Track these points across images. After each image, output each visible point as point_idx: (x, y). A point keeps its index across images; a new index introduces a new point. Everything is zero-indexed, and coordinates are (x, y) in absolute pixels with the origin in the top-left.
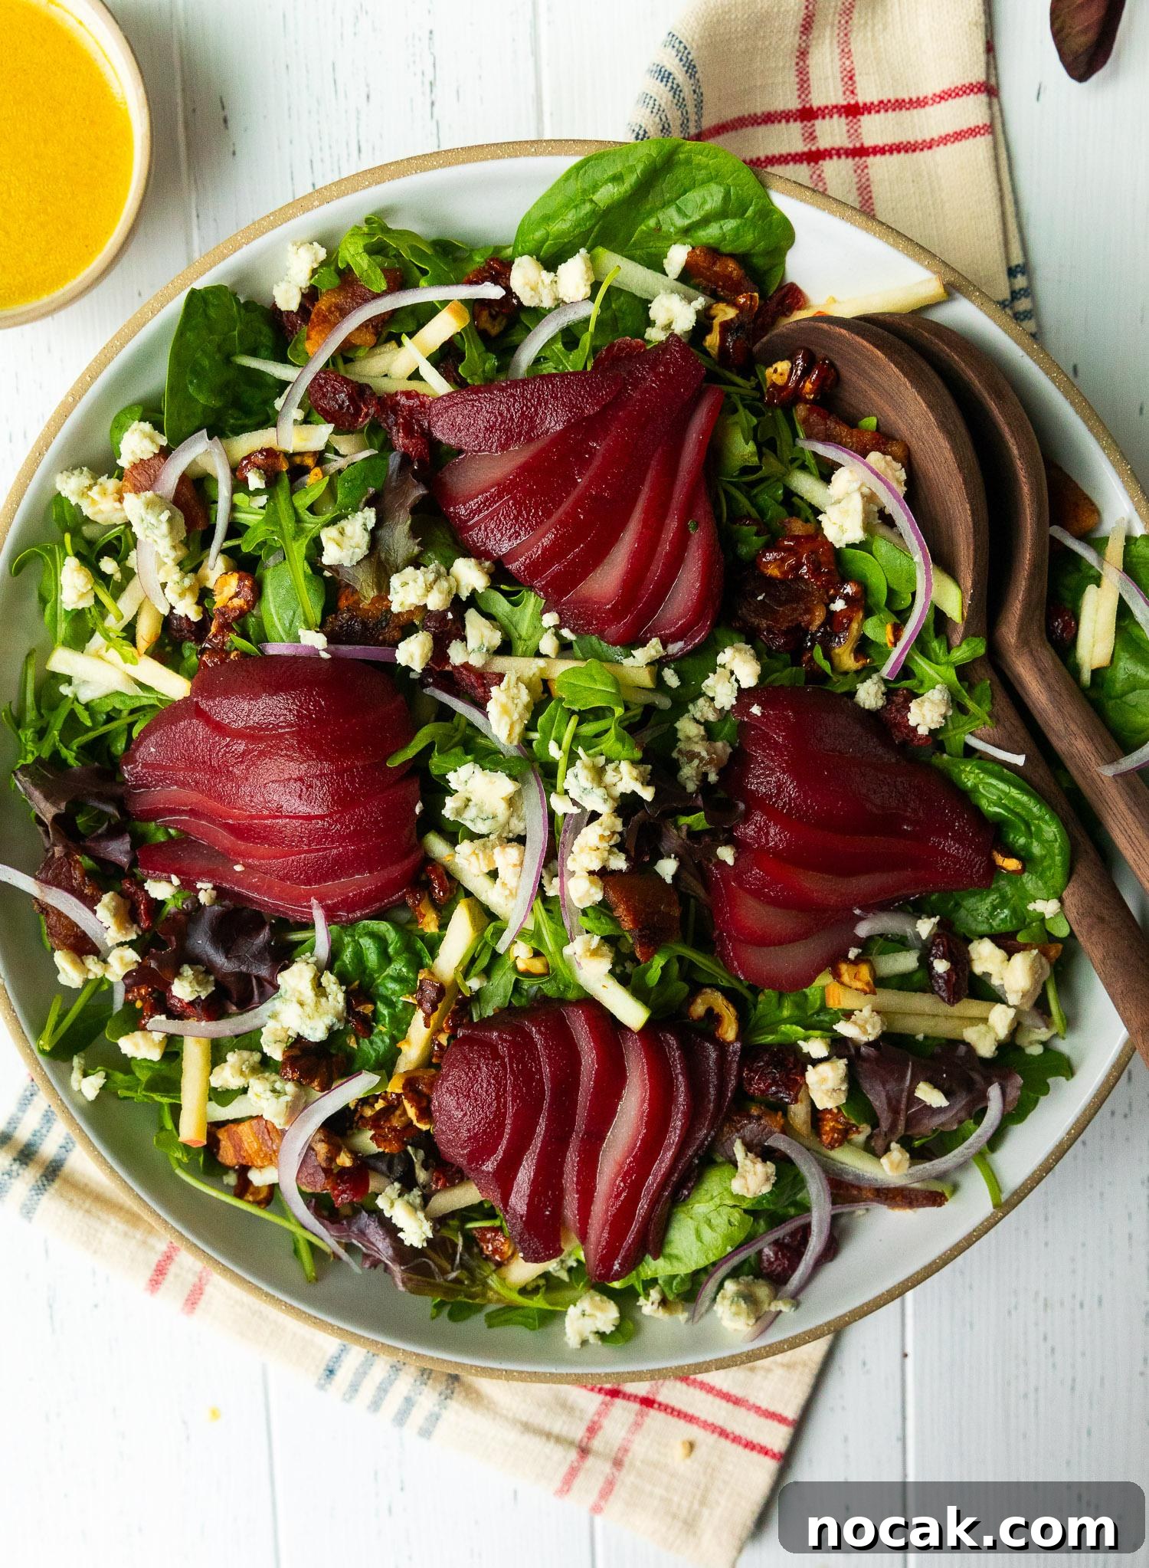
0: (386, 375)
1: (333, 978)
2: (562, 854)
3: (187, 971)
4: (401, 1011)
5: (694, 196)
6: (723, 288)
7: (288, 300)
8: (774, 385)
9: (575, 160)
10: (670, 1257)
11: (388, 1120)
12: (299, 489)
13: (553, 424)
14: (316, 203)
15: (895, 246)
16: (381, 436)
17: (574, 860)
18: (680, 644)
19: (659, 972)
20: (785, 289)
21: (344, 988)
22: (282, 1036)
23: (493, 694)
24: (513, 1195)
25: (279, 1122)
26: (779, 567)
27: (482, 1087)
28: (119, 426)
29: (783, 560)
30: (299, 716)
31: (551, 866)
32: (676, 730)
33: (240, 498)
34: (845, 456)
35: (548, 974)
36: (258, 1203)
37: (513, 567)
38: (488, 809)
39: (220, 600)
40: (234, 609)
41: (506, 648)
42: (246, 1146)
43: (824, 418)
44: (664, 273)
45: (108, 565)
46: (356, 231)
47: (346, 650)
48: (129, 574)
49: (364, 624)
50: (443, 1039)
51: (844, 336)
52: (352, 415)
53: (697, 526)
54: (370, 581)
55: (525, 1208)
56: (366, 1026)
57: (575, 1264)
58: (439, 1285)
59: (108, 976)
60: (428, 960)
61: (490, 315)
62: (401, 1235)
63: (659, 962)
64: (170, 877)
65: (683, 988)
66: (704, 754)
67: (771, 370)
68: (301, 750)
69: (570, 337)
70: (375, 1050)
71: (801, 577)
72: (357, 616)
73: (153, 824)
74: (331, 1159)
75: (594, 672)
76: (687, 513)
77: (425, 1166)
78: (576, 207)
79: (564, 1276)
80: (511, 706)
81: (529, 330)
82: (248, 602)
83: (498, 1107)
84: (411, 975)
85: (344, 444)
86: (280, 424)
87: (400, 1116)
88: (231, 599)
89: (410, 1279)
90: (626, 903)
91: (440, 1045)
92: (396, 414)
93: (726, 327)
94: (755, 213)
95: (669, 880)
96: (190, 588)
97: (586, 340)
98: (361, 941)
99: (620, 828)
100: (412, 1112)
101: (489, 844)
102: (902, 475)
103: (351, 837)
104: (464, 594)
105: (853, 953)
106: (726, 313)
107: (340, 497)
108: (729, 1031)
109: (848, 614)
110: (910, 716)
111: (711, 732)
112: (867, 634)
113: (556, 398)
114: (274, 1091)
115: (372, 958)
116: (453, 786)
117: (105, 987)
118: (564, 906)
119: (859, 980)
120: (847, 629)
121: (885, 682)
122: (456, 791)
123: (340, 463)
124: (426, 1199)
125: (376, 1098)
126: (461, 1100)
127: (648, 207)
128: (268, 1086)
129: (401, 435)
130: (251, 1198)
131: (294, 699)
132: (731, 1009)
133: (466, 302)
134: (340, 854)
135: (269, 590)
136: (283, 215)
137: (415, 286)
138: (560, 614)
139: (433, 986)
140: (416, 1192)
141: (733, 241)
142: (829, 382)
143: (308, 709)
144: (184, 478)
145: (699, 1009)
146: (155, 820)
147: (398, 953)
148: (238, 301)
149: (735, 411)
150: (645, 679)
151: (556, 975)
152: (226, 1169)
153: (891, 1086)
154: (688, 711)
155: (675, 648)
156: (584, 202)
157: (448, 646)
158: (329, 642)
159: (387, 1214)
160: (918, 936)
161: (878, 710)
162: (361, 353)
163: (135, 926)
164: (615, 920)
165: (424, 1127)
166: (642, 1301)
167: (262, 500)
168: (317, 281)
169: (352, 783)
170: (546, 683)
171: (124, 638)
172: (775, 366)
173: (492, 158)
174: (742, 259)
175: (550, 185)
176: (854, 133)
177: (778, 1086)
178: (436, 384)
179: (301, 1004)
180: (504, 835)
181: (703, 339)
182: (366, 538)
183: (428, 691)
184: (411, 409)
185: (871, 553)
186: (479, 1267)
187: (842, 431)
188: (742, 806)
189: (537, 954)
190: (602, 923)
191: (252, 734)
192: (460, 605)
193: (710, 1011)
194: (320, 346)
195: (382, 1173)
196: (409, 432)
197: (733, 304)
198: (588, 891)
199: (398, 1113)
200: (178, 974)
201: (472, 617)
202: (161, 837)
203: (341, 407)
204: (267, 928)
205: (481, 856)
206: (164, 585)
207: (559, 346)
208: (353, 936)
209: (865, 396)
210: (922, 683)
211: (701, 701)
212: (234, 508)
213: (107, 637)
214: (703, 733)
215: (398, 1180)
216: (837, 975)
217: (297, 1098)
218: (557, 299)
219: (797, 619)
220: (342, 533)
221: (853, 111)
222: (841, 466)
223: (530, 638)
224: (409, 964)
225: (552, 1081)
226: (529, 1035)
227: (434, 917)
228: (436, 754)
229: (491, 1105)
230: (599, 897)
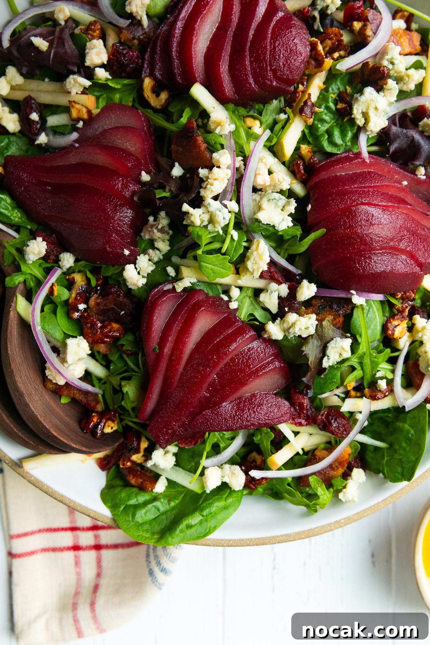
0: (311, 434)
1: (359, 122)
2: (233, 179)
4: (323, 104)
5: (151, 516)
6: (138, 471)
7: (358, 474)
8: (113, 421)
9: (211, 536)
11: (333, 44)
12: (359, 379)
13: (228, 406)
14: (342, 521)
15: (48, 487)
16: (315, 404)
17: (227, 175)
18: (165, 288)
19: (184, 115)
20: (106, 468)
21: (353, 116)
22: (387, 92)
23: (266, 266)
25: (392, 45)
26: (113, 328)
27: (283, 54)
29: (110, 331)
31: (239, 176)
32: (170, 246)
33: (390, 376)
34: (76, 383)
35: (244, 117)
36: (402, 10)
37: (252, 333)
38: (272, 204)
39: (404, 325)
40: (397, 320)
41: (257, 292)
42: (407, 41)
43: (87, 403)
44: (168, 479)
46: (323, 506)
47: (342, 295)
49: (331, 308)
50: (301, 88)
51: (74, 443)
52: (330, 415)
53: (154, 349)
54: (326, 330)
56: (341, 97)
60: (307, 131)
61: (256, 462)
63: (184, 120)
65: (171, 109)
66: (155, 231)
67: (115, 428)
68: (371, 239)
69: (216, 450)
70: (337, 85)
71: (101, 322)
72: (335, 311)
74: (364, 26)
75: (212, 275)
76: (159, 356)
77: (314, 19)
78: (211, 513)
80: (257, 259)
81: (237, 454)
82: (390, 323)
83: (275, 43)
84: (316, 122)
85: (335, 401)
86: (368, 412)
87: (326, 47)
88: (399, 325)
90: (200, 151)
91: (303, 85)
92: (307, 415)
93: (137, 451)
94: (120, 507)
95: (177, 164)
96: (418, 332)
97: (208, 447)
98: (342, 142)
99: (202, 190)
100: (320, 48)
101: (272, 187)
102: (47, 372)
103: (347, 193)
104: (278, 321)
105: (80, 124)
106: (137, 458)
107: (339, 375)
108: (148, 83)
109: (77, 301)
110: (46, 247)
111: (151, 244)
112: (67, 291)
113: (225, 419)
114: (393, 63)
115: (337, 133)
116: (290, 219)
118: (234, 151)
119: (77, 109)
120: (78, 294)
121: (59, 267)
122: (289, 216)
123: (339, 391)
125: (338, 59)
126: (294, 48)
127: (174, 512)
128: (396, 67)
129: (305, 405)
130: (406, 13)
131: (373, 268)
132: (146, 96)
133: (268, 469)
134: (353, 184)
135: (379, 328)
136: (359, 516)
137: (294, 478)
138: (228, 308)
139: (306, 114)
140: (319, 7)
141: (131, 493)
142: (85, 421)
143: (366, 262)
144: (418, 388)
145: (164, 96)
147: (323, 135)
148: (384, 474)
149: (133, 409)
150: (185, 271)
151: (239, 117)
152: (417, 31)
153: (61, 51)
154: (163, 255)
155: (169, 287)
156: (207, 516)
157: (288, 294)
158: (350, 299)
160: (47, 135)
161: (63, 252)
162: (322, 446)
164: (207, 143)
165: (315, 39)
167: (378, 375)
168: (343, 483)
169: (345, 222)
170: (238, 272)
172: (112, 431)
173: (252, 539)
174: (127, 484)
175: (224, 524)
176: (76, 538)
177: (122, 53)
178: (286, 429)
179: (376, 108)
180: (263, 193)
181: (149, 446)
182: (328, 352)
183: (299, 272)
184: (299, 417)
185: (65, 333)
187: (79, 397)
188: (135, 199)
189: (249, 127)
190: (214, 140)
191: (396, 251)
192: (281, 315)
193: (158, 95)
194: (344, 451)
195: (337, 20)
196: (301, 405)
197: (133, 462)
198: (220, 157)
199: (327, 49)
201: (274, 309)
204: (391, 152)
205: (277, 181)
207: (222, 445)
208: (346, 145)
209: (66, 413)
210: (40, 265)
211: (156, 259)
212: (394, 372)
214: (156, 243)
215: (329, 15)
216: (89, 112)
217: (382, 58)
218: (222, 468)
219: (104, 300)
220: (341, 354)
221: (76, 548)
222: (80, 379)
223: (244, 297)
224: (317, 129)
225: (245, 57)
226: (256, 82)
227: (303, 152)
228: (298, 236)
229: (279, 45)
230: (215, 155)
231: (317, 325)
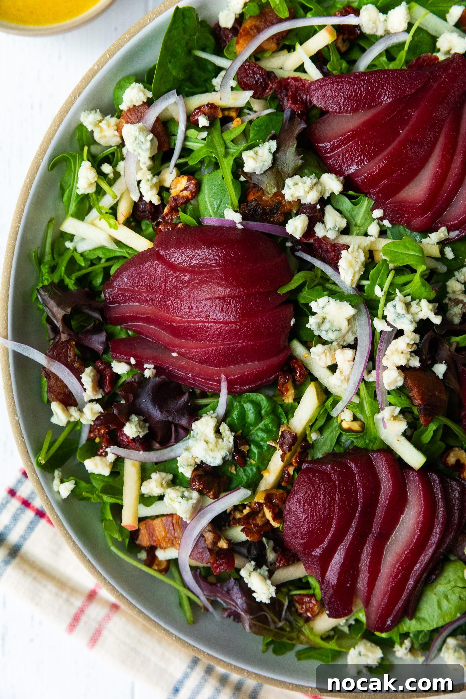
0: (281, 68)
1: (227, 427)
2: (379, 355)
3: (134, 418)
4: (266, 451)
7: (227, 20)
10: (419, 619)
11: (254, 519)
12: (225, 130)
13: (386, 98)
16: (276, 103)
17: (387, 359)
18: (458, 232)
19: (431, 434)
21: (233, 434)
22: (192, 462)
23: (342, 256)
24: (328, 572)
25: (185, 517)
27: (320, 499)
28: (121, 87)
30: (225, 260)
32: (447, 286)
33: (192, 132)
35: (361, 432)
36: (160, 571)
37: (359, 180)
38: (336, 325)
39: (174, 192)
40: (183, 197)
42: (157, 533)
44: (447, 21)
45: (107, 168)
47: (252, 224)
48: (117, 175)
49: (264, 209)
50: (291, 470)
52: (263, 87)
54: (272, 183)
55: (335, 581)
56: (243, 459)
57: (353, 623)
58: (271, 630)
59: (82, 420)
60: (284, 420)
62: (254, 595)
63: (432, 427)
64: (129, 359)
65: (442, 446)
68: (227, 280)
69: (390, 54)
70: (246, 475)
72: (260, 205)
73: (119, 327)
74: (215, 543)
75: (407, 244)
77: (274, 550)
79: (346, 630)
80: (354, 263)
82: (192, 193)
83: (329, 513)
84: (274, 429)
85: (257, 105)
87: (262, 517)
88: (182, 191)
89: (255, 625)
90: (417, 388)
91: (288, 474)
92: (287, 90)
95: (441, 377)
96: (155, 185)
97: (402, 55)
98: (245, 405)
100: (269, 515)
101: (333, 348)
103: (251, 336)
104: (327, 195)
107: (252, 136)
113: (389, 83)
114: (183, 497)
115: (251, 416)
116: (314, 310)
117: (78, 428)
118: (378, 387)
122: (316, 313)
123: (253, 116)
124: (271, 573)
125: (244, 506)
126: (306, 507)
128: (180, 494)
129: (289, 102)
130: (156, 568)
131: (222, 250)
133: (335, 26)
134: (243, 347)
135: (205, 188)
137: (303, 17)
138: (385, 210)
139: (291, 434)
140: (265, 568)
143: (230, 256)
144: (158, 119)
145: (452, 459)
146: (120, 324)
147: (267, 414)
148: (198, 20)
150: (435, 252)
151: (366, 433)
152: (140, 548)
154: (455, 275)
155: (454, 234)
157: (315, 225)
158: (243, 219)
159: (246, 581)
162: (267, 55)
163: (101, 390)
164: (410, 398)
165: (275, 524)
166: (397, 647)
167: (204, 134)
168: (246, 10)
170: (372, 253)
171: (110, 214)
178: (314, 74)
179: (207, 442)
180: (341, 343)
182: (271, 157)
183: (298, 254)
184: (297, 88)
186: (296, 621)
189: (355, 419)
190: (402, 400)
191: (193, 270)
192: (324, 202)
193: (459, 461)
194: (244, 48)
195: (242, 555)
196: (295, 99)
198: (396, 379)
199: (260, 515)
200: (128, 420)
201: (329, 209)
202: (123, 335)
203: (257, 82)
204: (186, 394)
205: (328, 354)
206: (139, 182)
207: (384, 59)
208: (240, 402)
212: (186, 138)
213: (100, 212)
215: (254, 560)
217: (198, 502)
218: (387, 31)
220: (256, 153)
223: (362, 226)
224: (272, 422)
225: (363, 497)
226: (350, 468)
227: (293, 391)
228: (307, 289)
229: (324, 511)
230: (400, 383)
231: (283, 189)
